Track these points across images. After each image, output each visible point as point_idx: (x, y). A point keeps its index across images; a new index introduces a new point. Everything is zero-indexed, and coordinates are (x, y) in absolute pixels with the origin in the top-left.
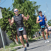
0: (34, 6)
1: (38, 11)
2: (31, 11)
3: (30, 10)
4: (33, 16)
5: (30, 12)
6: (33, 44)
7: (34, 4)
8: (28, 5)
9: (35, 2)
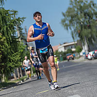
0: (12, 19)
1: (20, 28)
2: (7, 28)
4: (10, 38)
5: (5, 29)
6: (11, 90)
7: (12, 14)
8: (2, 17)
9: (15, 12)
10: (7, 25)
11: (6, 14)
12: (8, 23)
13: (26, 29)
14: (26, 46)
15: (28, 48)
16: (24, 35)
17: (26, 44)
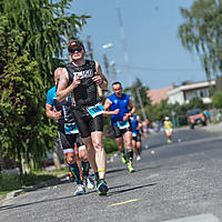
0: (56, 17)
3: (39, 35)
4: (50, 65)
5: (37, 41)
6: (46, 194)
7: (57, 6)
10: (42, 31)
11: (41, 3)
12: (44, 27)
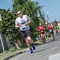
1: (40, 12)
2: (33, 12)
9: (37, 3)
10: (33, 10)
11: (32, 4)
13: (43, 13)
14: (44, 22)
15: (45, 23)
16: (42, 16)
17: (44, 21)
